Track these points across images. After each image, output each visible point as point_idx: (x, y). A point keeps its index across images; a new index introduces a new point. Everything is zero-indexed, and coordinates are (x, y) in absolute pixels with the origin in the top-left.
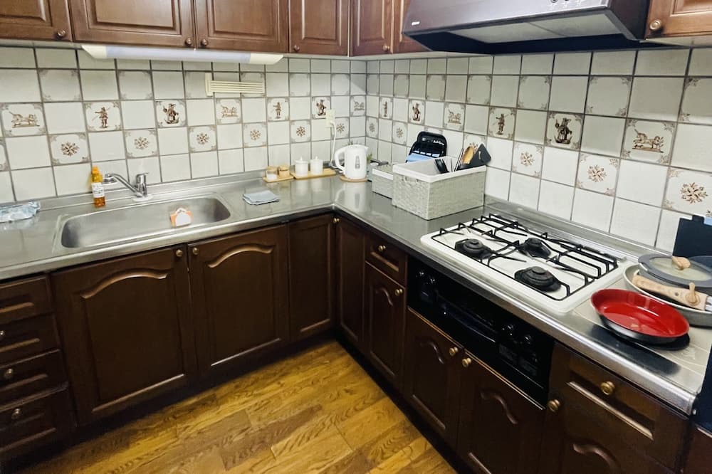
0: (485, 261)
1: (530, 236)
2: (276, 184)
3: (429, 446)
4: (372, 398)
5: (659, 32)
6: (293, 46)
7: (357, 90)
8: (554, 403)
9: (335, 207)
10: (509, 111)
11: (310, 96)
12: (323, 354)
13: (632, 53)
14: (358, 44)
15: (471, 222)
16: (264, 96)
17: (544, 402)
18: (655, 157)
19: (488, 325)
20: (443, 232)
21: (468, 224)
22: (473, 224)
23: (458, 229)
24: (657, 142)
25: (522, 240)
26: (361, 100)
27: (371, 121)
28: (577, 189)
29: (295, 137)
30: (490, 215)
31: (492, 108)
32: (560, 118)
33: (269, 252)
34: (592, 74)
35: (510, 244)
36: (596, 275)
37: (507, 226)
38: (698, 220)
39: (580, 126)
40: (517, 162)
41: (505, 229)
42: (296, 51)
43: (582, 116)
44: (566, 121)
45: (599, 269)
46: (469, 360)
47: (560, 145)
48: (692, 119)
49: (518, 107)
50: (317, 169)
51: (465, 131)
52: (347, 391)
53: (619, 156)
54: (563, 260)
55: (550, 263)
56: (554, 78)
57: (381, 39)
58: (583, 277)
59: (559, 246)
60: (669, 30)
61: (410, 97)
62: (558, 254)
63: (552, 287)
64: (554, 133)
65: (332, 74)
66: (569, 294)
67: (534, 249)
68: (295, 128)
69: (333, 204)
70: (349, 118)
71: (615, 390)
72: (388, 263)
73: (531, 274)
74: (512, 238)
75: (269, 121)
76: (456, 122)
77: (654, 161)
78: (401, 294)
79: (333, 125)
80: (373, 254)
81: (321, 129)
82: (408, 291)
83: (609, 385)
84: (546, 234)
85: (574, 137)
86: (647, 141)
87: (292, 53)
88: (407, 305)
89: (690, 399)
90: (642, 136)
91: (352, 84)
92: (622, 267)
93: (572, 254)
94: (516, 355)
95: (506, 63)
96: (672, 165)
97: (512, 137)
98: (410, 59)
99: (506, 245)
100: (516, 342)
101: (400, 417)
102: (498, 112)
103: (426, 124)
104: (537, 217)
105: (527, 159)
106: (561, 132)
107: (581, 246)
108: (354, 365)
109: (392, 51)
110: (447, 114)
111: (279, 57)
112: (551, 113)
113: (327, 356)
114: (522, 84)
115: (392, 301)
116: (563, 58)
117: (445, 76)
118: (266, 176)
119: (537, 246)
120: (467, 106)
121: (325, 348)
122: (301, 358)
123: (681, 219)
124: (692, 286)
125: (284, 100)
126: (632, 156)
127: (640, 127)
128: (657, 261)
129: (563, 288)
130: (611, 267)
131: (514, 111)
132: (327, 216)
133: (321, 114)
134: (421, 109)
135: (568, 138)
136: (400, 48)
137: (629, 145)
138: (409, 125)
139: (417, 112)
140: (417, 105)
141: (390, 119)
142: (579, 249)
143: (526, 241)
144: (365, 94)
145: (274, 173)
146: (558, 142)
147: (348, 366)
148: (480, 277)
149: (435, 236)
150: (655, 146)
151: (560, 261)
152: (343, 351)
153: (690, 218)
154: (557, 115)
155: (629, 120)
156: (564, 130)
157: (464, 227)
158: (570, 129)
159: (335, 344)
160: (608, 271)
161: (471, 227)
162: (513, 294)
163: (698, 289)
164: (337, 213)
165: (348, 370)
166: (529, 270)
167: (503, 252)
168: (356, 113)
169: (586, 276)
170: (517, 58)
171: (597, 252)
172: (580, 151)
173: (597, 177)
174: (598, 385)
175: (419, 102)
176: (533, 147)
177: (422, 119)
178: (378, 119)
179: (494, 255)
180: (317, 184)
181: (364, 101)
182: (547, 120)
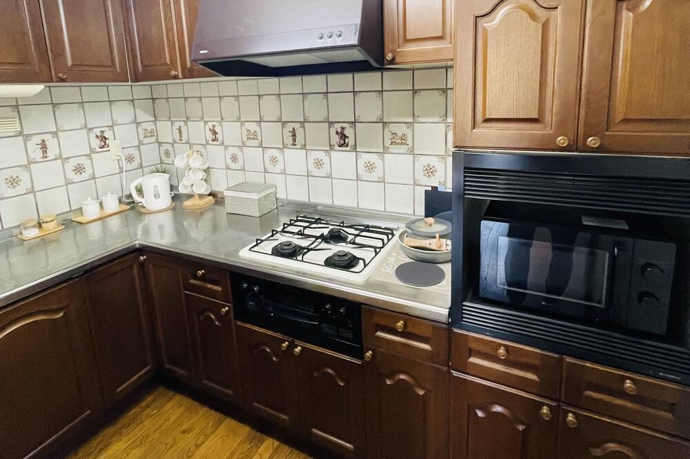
0: (300, 258)
1: (331, 227)
2: (39, 239)
3: (276, 443)
4: (212, 427)
5: (392, 61)
6: (56, 75)
7: (143, 116)
8: (368, 354)
9: (140, 244)
10: (299, 125)
11: (85, 127)
12: (148, 406)
13: (378, 74)
14: (140, 70)
15: (282, 227)
16: (21, 133)
17: (361, 357)
18: (403, 149)
19: (311, 312)
20: (259, 242)
21: (280, 229)
22: (284, 228)
23: (272, 236)
24: (404, 138)
25: (326, 232)
26: (150, 126)
27: (166, 147)
28: (359, 182)
29: (72, 176)
30: (297, 217)
31: (284, 123)
32: (338, 127)
33: (61, 315)
34: (356, 90)
35: (317, 238)
36: (382, 246)
37: (312, 223)
38: (434, 189)
39: (353, 132)
40: (312, 166)
41: (311, 226)
42: (62, 80)
43: (353, 123)
44: (343, 128)
45: (383, 240)
46: (299, 348)
47: (341, 149)
48: (421, 119)
49: (305, 121)
50: (112, 205)
51: (264, 146)
52: (184, 432)
53: (382, 151)
54: (358, 240)
55: (349, 245)
56: (329, 94)
57: (167, 64)
58: (373, 250)
59: (353, 230)
60: (398, 60)
61: (205, 120)
62: (353, 236)
63: (353, 263)
64: (336, 139)
65: (111, 102)
66: (365, 265)
67: (336, 237)
68: (70, 166)
69: (137, 242)
70: (139, 147)
71: (405, 325)
72: (210, 286)
73: (336, 258)
74: (318, 233)
75: (31, 162)
76: (254, 139)
77: (404, 152)
78: (227, 312)
79: (120, 156)
80: (192, 281)
81: (106, 163)
82: (234, 306)
83: (401, 323)
84: (343, 223)
85: (351, 141)
86: (398, 138)
87: (57, 82)
88: (235, 319)
89: (445, 312)
90: (394, 135)
91: (136, 110)
92: (397, 234)
93: (363, 234)
94: (335, 328)
95: (290, 84)
96: (415, 153)
97: (304, 147)
98: (200, 82)
99: (314, 239)
100: (334, 317)
101: (245, 430)
102: (290, 127)
103: (226, 144)
104: (333, 210)
105: (319, 164)
106: (341, 138)
107: (368, 226)
108: (187, 401)
109: (180, 76)
110: (245, 132)
111: (39, 87)
112: (331, 123)
113: (153, 406)
114: (306, 101)
115: (219, 321)
116: (333, 78)
117: (237, 97)
118: (22, 234)
119: (338, 234)
120: (262, 123)
121: (149, 399)
122: (122, 422)
123: (426, 191)
124: (437, 235)
125: (50, 136)
126: (391, 150)
127: (393, 128)
128: (417, 224)
129: (361, 262)
130: (390, 236)
131: (302, 123)
132: (132, 255)
133: (103, 147)
134: (218, 129)
135: (346, 142)
136: (189, 74)
137: (388, 143)
138: (208, 146)
139: (215, 133)
141: (187, 143)
142: (367, 228)
143: (329, 232)
144: (153, 119)
145: (34, 226)
146: (340, 146)
147: (180, 407)
148: (298, 273)
149: (253, 247)
150: (403, 141)
151: (356, 241)
152: (172, 393)
153: (430, 189)
154: (336, 124)
155: (385, 124)
156: (343, 136)
157: (277, 232)
158: (347, 135)
159: (161, 389)
160: (389, 240)
161: (283, 231)
162: (326, 278)
163: (441, 237)
164: (142, 250)
165: (181, 410)
166: (335, 255)
167: (312, 246)
168: (146, 141)
169: (375, 248)
170: (298, 78)
171: (380, 228)
172: (356, 152)
173: (371, 170)
174: (393, 326)
175: (215, 123)
176: (322, 152)
177: (220, 139)
178: (172, 144)
179: (306, 250)
180: (115, 223)
181: (154, 127)
182: (329, 129)
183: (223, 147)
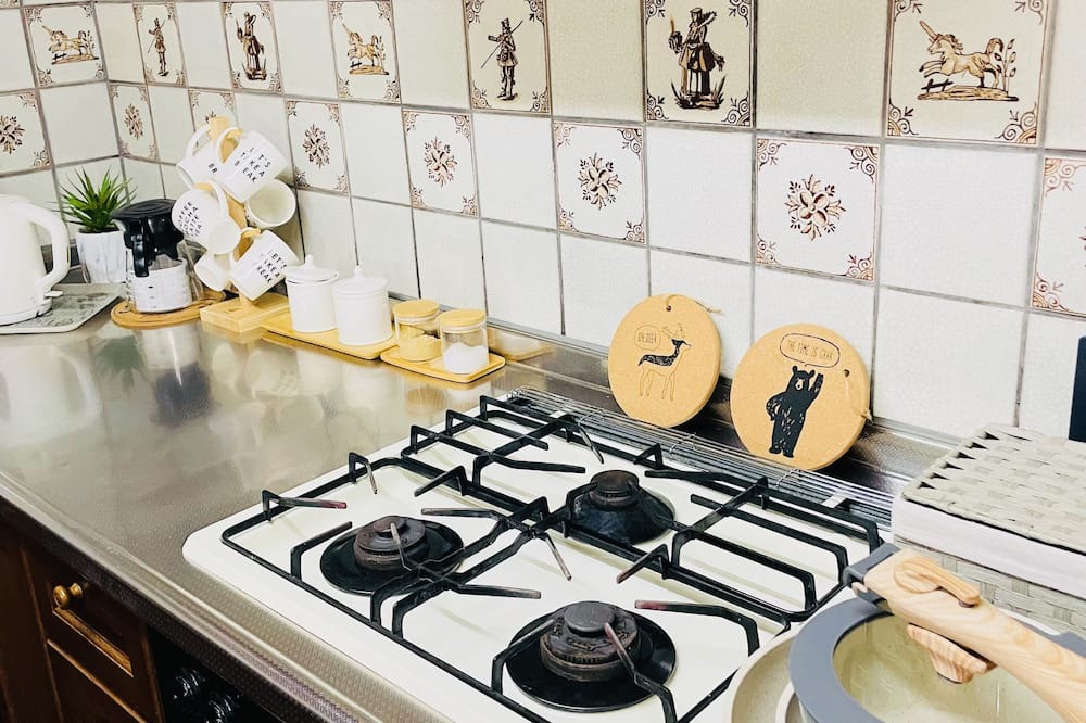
18: (990, 118)
20: (271, 506)
24: (994, 63)
25: (563, 489)
26: (74, 21)
27: (128, 96)
28: (761, 272)
35: (519, 511)
39: (746, 33)
45: (806, 578)
47: (691, 115)
51: (405, 99)
53: (877, 132)
64: (668, 71)
70: (35, 93)
85: (731, 79)
86: (963, 61)
90: (946, 46)
93: (747, 508)
96: (1047, 145)
97: (543, 107)
102: (492, 16)
103: (287, 89)
105: (599, 181)
106: (690, 66)
110: (343, 43)
126: (917, 127)
134: (262, 32)
135: (713, 85)
138: (238, 96)
139: (254, 47)
140: (250, 19)
141: (181, 84)
146: (684, 104)
149: (239, 528)
150: (989, 79)
151: (680, 563)
156: (699, 55)
158: (717, 51)
168: (60, 73)
172: (754, 130)
173: (816, 219)
176: (614, 132)
177: (271, 69)
178: (144, 89)
181: (88, 25)
182: (643, 23)
183: (280, 102)
